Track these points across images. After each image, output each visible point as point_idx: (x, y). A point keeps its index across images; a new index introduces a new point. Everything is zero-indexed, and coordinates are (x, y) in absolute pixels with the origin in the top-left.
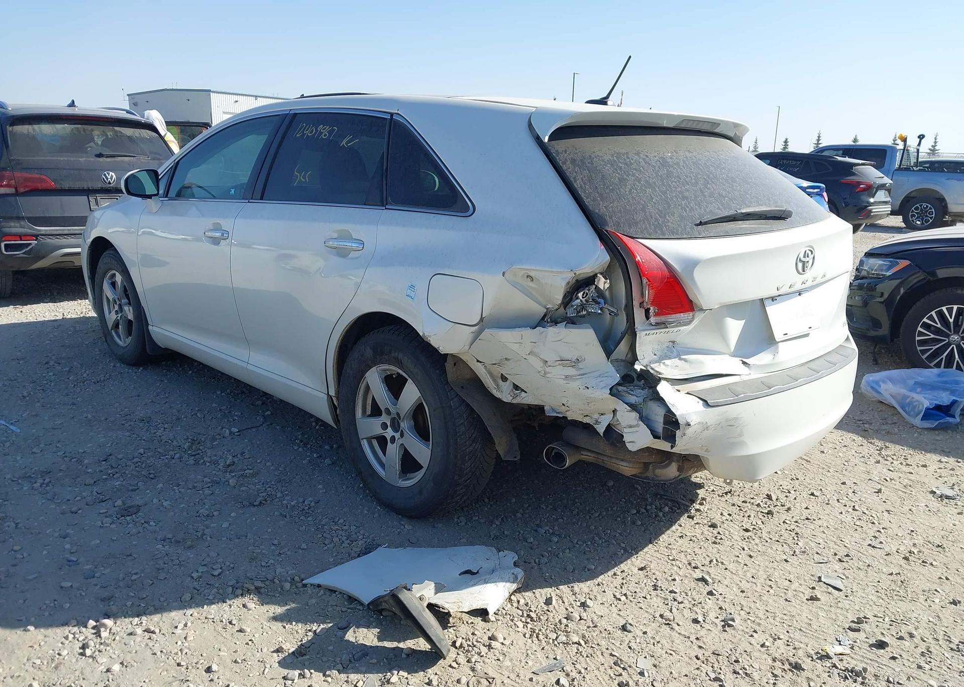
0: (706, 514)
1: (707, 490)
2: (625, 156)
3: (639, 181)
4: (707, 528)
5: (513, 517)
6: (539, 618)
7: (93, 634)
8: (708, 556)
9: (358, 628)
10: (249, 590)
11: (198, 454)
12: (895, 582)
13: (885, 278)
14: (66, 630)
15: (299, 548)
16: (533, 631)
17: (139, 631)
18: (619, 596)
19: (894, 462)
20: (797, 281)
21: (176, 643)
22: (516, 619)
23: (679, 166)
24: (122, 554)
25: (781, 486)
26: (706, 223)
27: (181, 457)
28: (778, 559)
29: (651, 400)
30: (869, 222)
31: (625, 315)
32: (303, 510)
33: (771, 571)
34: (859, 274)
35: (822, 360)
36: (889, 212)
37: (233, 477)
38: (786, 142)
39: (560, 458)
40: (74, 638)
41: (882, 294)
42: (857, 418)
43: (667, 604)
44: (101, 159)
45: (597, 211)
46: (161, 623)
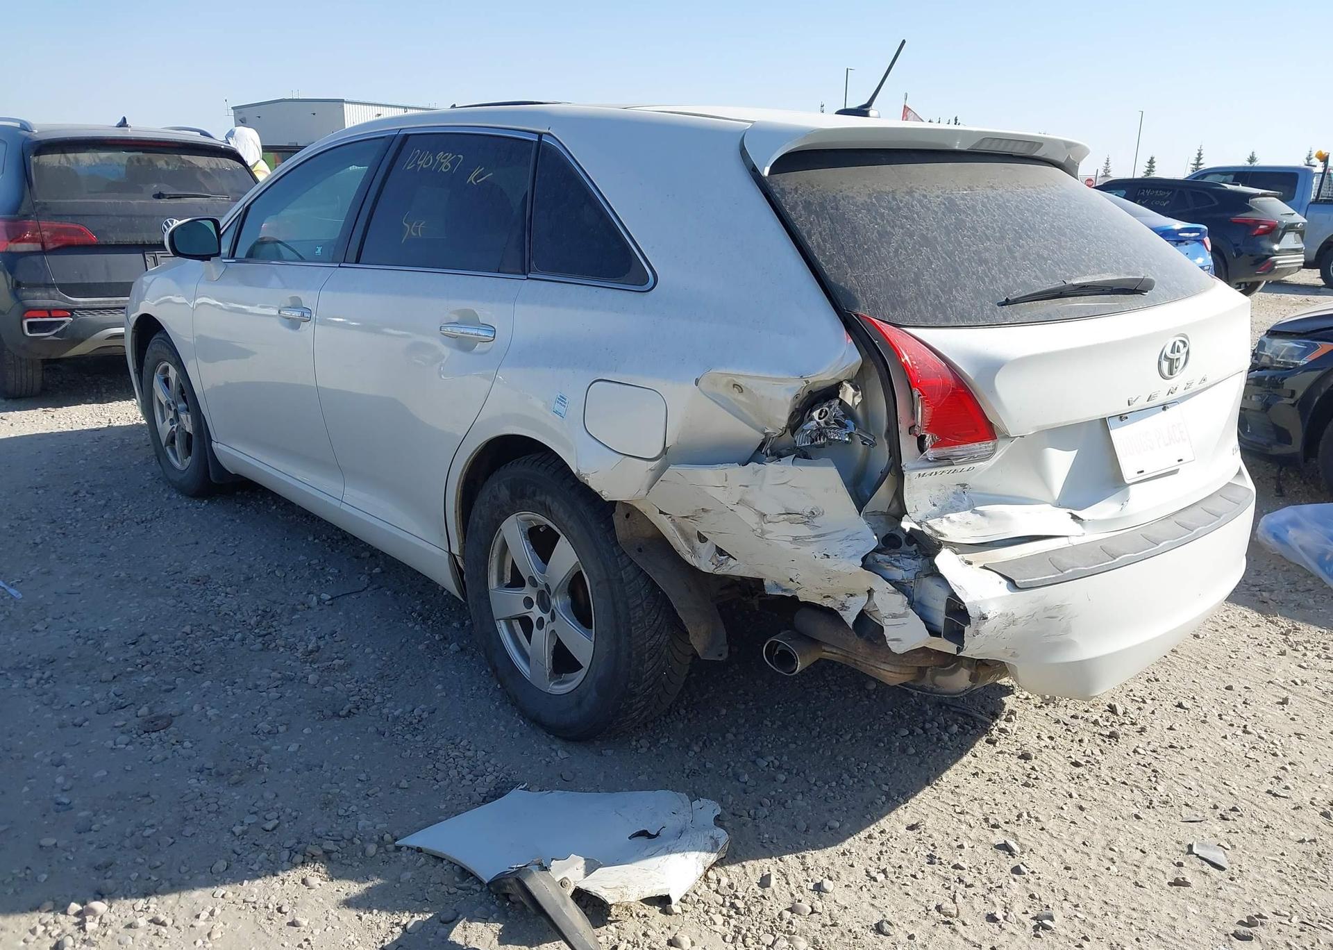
0: (1014, 737)
1: (1018, 697)
2: (890, 196)
3: (911, 236)
4: (1015, 759)
5: (720, 739)
6: (749, 910)
7: (76, 924)
8: (1016, 807)
9: (470, 921)
10: (314, 856)
11: (270, 634)
12: (1308, 854)
13: (1297, 368)
14: (33, 919)
15: (397, 786)
16: (738, 930)
17: (142, 922)
18: (874, 874)
19: (1307, 653)
20: (1161, 389)
21: (195, 943)
22: (713, 910)
23: (975, 212)
24: (137, 793)
25: (1131, 690)
26: (1016, 302)
27: (243, 639)
28: (1125, 814)
29: (926, 576)
30: (1271, 278)
31: (886, 445)
32: (411, 723)
33: (1113, 834)
34: (1257, 362)
35: (1197, 510)
36: (1302, 265)
37: (314, 670)
38: (1151, 162)
39: (786, 659)
40: (45, 931)
41: (1293, 393)
42: (1250, 582)
43: (949, 888)
44: (162, 201)
45: (842, 284)
46: (177, 908)
